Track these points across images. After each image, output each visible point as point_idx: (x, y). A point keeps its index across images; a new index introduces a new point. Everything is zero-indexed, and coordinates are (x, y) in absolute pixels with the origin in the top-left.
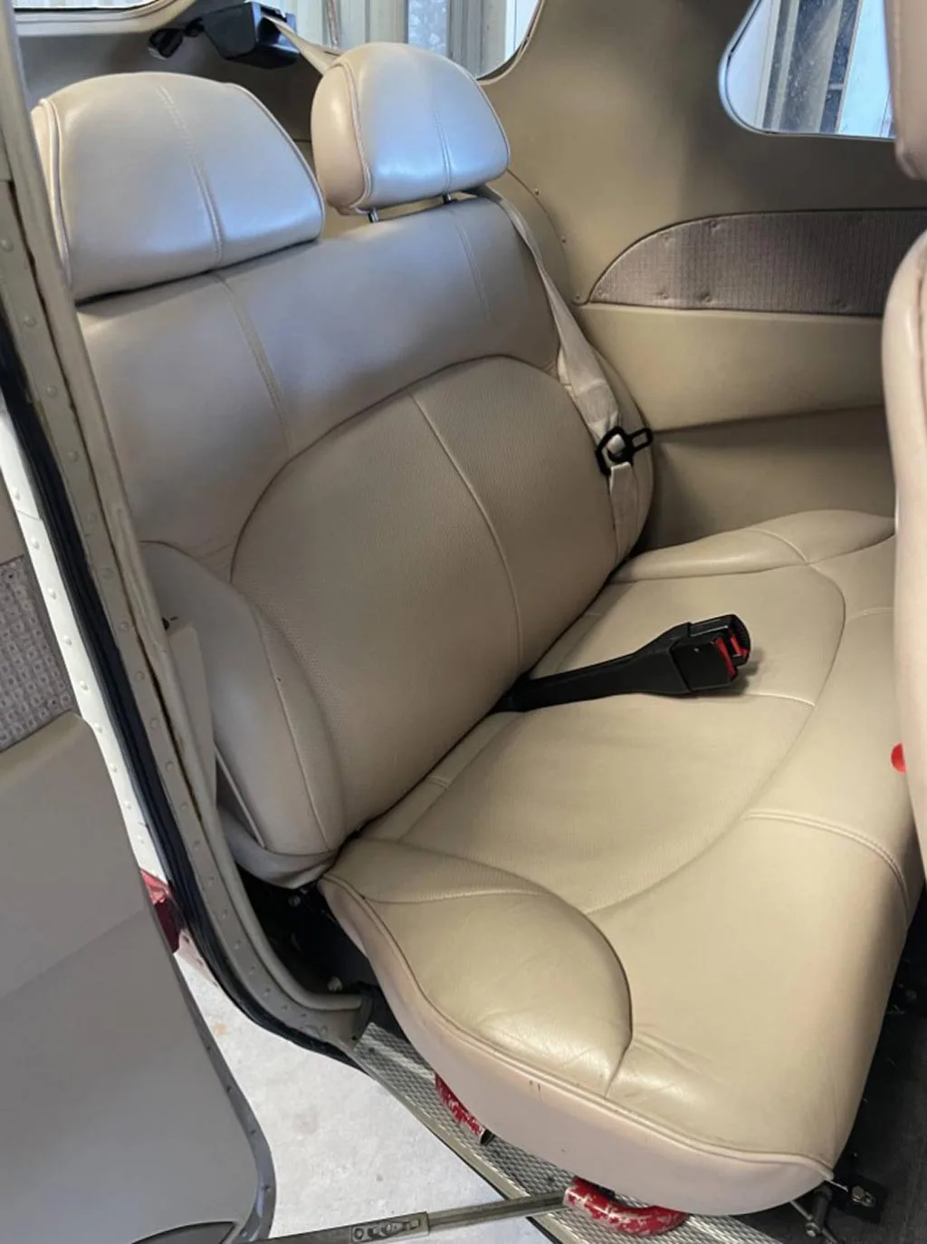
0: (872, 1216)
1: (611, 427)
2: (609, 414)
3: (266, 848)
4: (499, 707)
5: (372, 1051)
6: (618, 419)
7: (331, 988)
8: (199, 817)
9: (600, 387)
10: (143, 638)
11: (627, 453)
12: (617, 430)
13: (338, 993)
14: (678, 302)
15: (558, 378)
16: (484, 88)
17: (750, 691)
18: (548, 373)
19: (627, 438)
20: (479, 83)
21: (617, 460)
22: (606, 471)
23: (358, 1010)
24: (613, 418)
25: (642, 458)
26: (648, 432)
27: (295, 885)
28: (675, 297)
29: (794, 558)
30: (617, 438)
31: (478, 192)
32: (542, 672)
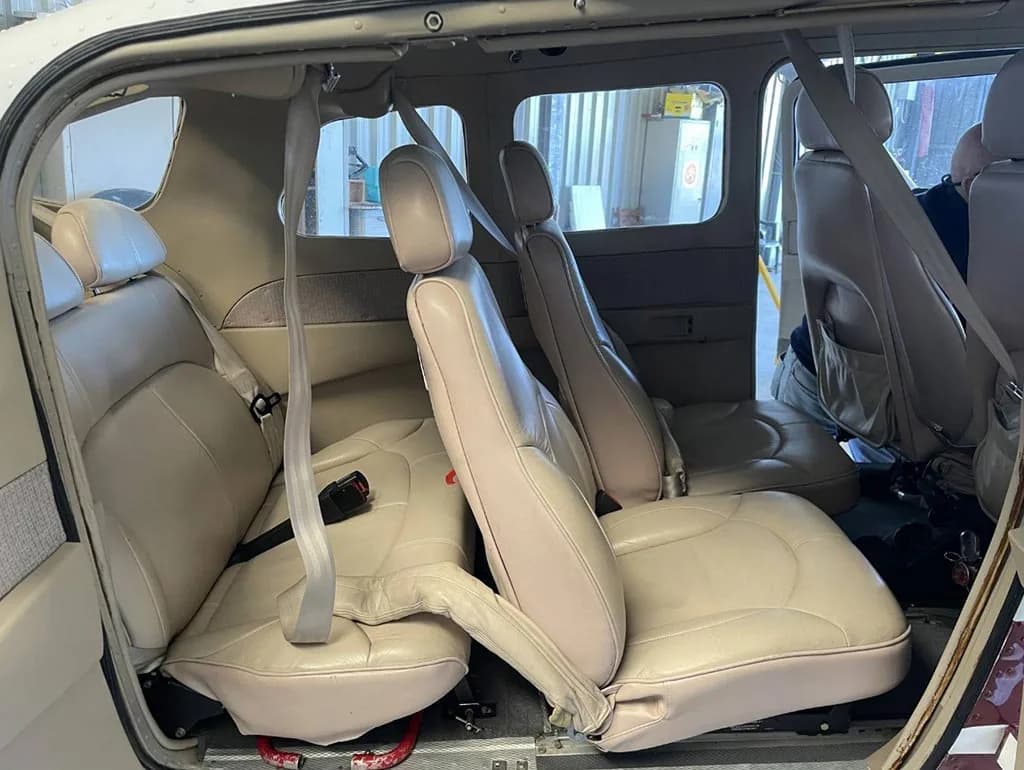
0: (493, 715)
1: (256, 394)
2: (253, 388)
3: (132, 646)
4: (230, 563)
5: (213, 762)
6: (259, 390)
7: (177, 735)
8: (110, 614)
9: (244, 373)
10: (84, 508)
11: (268, 409)
12: (260, 396)
13: (183, 738)
14: (278, 323)
15: (216, 371)
16: (142, 214)
17: (374, 507)
18: (211, 368)
19: (266, 400)
20: (139, 213)
21: (263, 414)
22: (258, 421)
23: (197, 746)
24: (256, 389)
25: (276, 410)
26: (277, 395)
27: (148, 670)
28: (275, 321)
29: (375, 448)
30: (260, 401)
31: (150, 274)
32: (248, 540)
